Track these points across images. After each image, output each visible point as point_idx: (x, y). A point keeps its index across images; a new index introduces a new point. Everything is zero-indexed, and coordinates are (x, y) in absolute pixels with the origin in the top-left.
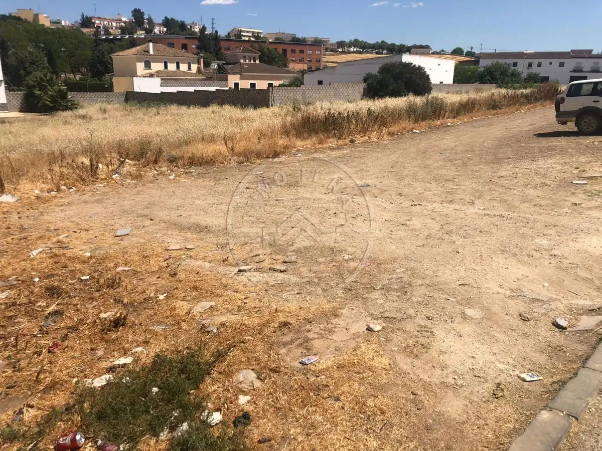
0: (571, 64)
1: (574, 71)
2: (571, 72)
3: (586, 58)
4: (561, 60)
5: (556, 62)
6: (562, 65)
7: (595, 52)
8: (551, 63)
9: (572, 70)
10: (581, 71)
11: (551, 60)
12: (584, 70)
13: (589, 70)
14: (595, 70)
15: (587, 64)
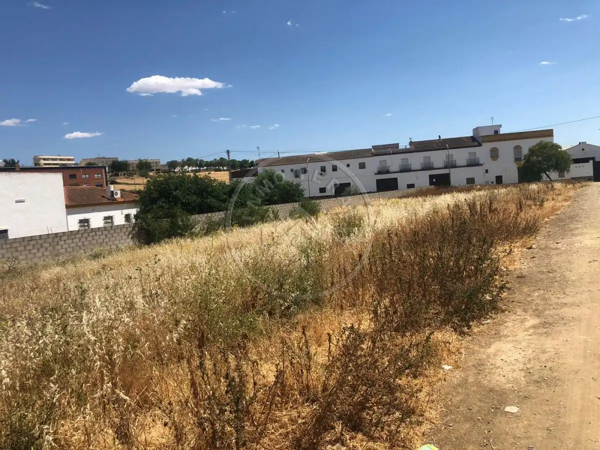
0: (373, 164)
1: (379, 173)
2: (375, 174)
3: (390, 154)
4: (362, 160)
5: (355, 163)
6: (362, 166)
7: (401, 147)
8: (348, 165)
9: (376, 172)
10: (388, 172)
11: (348, 161)
12: (391, 169)
13: (397, 169)
14: (406, 169)
15: (394, 162)
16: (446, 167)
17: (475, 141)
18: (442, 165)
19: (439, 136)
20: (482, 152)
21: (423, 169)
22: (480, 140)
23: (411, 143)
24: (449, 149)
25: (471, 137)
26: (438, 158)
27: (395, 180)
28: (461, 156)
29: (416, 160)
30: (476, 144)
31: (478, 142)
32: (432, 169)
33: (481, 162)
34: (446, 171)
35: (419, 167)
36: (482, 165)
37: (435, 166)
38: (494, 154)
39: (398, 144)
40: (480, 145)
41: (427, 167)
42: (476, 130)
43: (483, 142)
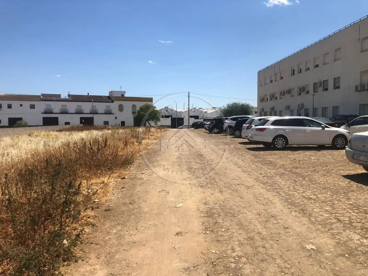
0: (41, 106)
1: (45, 113)
2: (43, 113)
3: (54, 101)
4: (33, 103)
5: (26, 104)
6: (32, 107)
7: (62, 97)
8: (21, 105)
9: (43, 112)
10: (52, 113)
11: (21, 102)
12: (54, 111)
13: (58, 111)
14: (64, 112)
15: (56, 107)
16: (91, 113)
17: (110, 99)
18: (89, 112)
19: (88, 93)
20: (114, 106)
21: (77, 113)
22: (113, 99)
23: (69, 95)
24: (94, 102)
25: (108, 96)
26: (87, 107)
27: (57, 119)
28: (101, 107)
29: (72, 107)
30: (111, 101)
31: (112, 100)
32: (82, 113)
33: (113, 112)
34: (91, 116)
35: (74, 111)
36: (113, 114)
37: (84, 112)
38: (121, 108)
39: (60, 95)
40: (113, 102)
41: (78, 112)
42: (111, 92)
43: (115, 100)
